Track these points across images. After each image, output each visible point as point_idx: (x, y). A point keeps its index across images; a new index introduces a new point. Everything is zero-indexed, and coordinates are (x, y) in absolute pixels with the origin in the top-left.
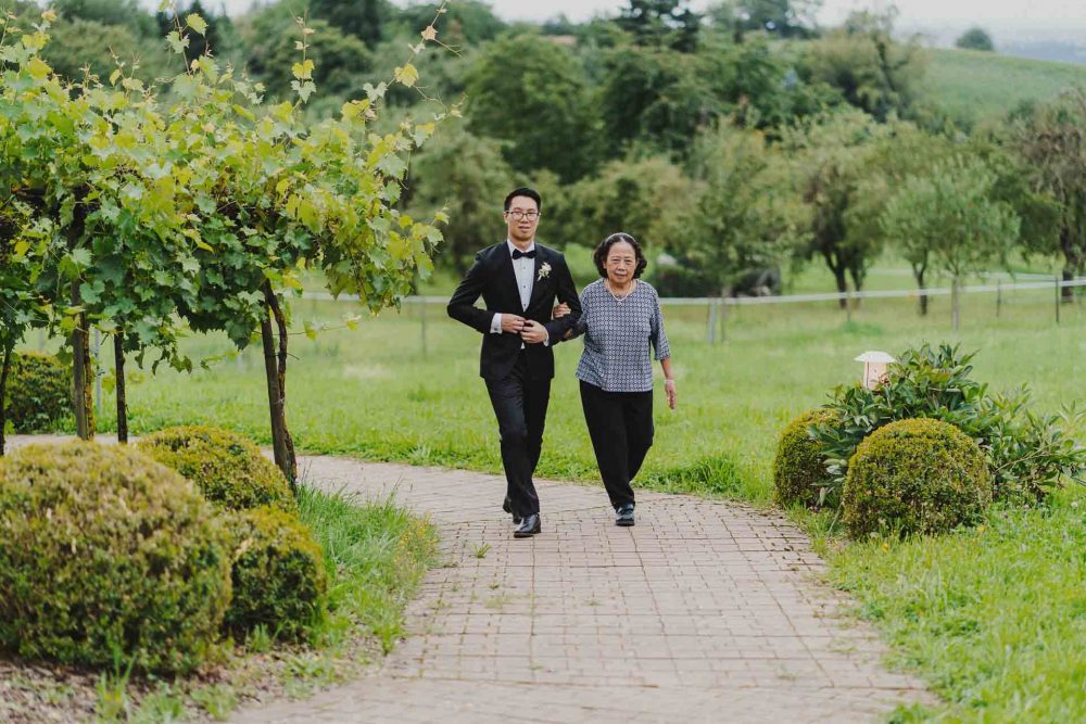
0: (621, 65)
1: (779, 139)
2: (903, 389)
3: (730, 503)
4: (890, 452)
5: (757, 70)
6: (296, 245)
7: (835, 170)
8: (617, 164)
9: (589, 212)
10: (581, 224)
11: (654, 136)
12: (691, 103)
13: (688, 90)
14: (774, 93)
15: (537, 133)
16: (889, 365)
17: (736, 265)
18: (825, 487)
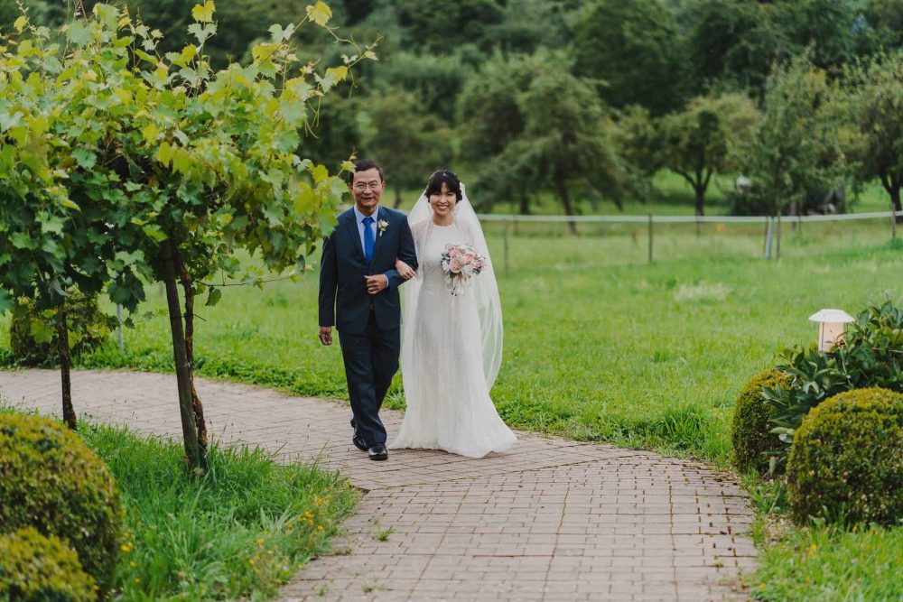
0: (706, 13)
1: (841, 76)
2: (860, 351)
3: (689, 463)
4: (836, 427)
5: (826, 17)
6: (186, 200)
7: (890, 102)
8: (701, 99)
9: (675, 141)
10: (668, 152)
11: (735, 75)
12: (767, 46)
13: (766, 34)
14: (840, 36)
15: (635, 72)
16: (847, 324)
17: (791, 189)
18: (776, 456)
